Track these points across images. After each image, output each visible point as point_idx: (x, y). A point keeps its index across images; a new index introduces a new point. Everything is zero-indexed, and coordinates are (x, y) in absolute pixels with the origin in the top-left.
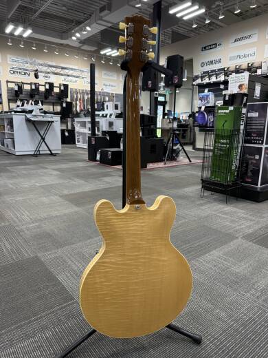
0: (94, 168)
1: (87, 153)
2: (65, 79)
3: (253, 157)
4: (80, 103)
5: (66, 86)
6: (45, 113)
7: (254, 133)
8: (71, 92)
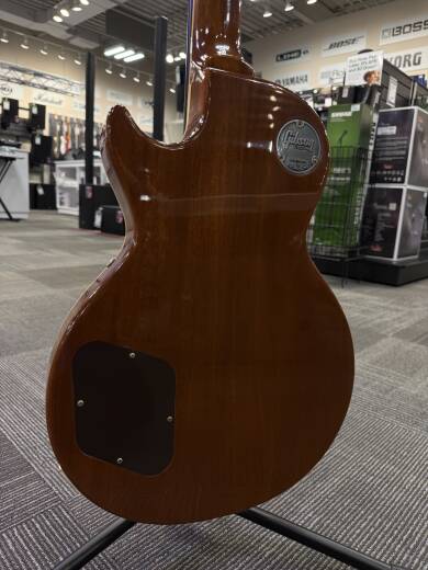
2: (39, 98)
3: (385, 207)
8: (50, 121)
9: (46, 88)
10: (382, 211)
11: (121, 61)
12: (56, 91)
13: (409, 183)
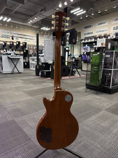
0: (38, 79)
1: (35, 72)
3: (108, 74)
4: (32, 50)
6: (17, 55)
7: (108, 64)
8: (28, 46)
11: (45, 30)
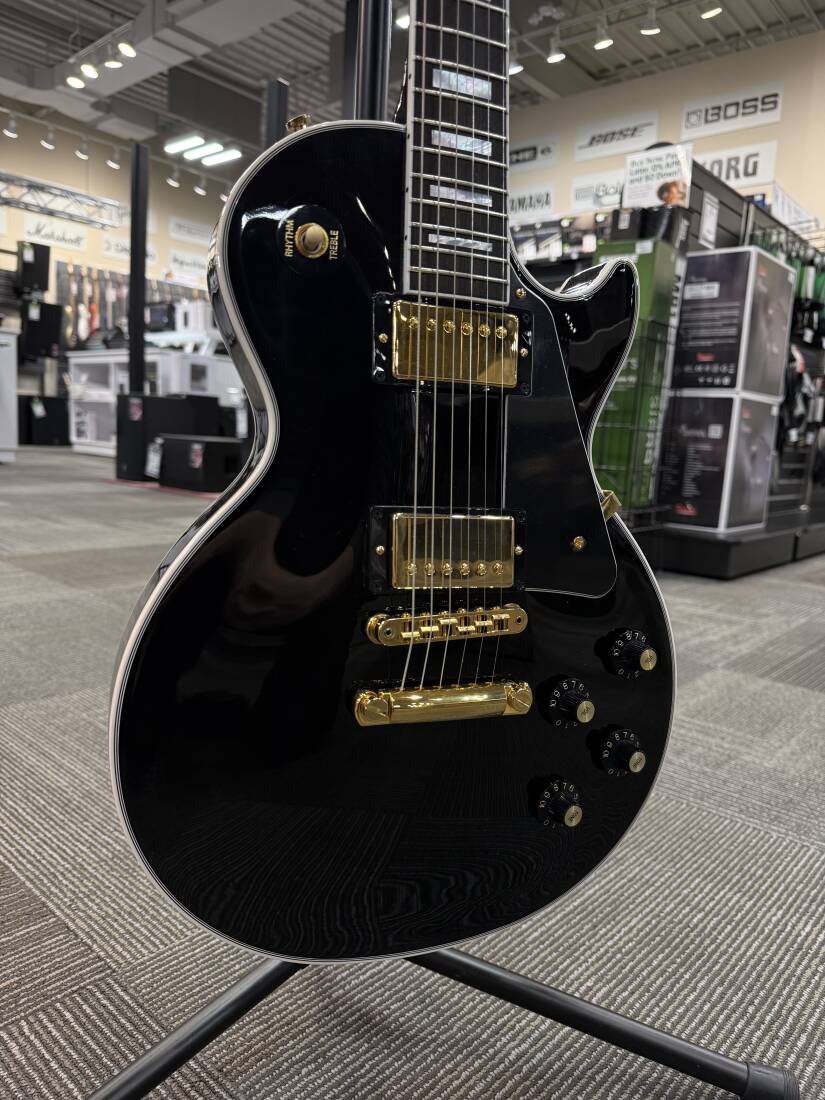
2: (38, 231)
3: (701, 433)
4: (91, 311)
5: (42, 252)
8: (58, 274)
9: (51, 213)
10: (697, 440)
11: (197, 164)
12: (71, 218)
13: (746, 388)
